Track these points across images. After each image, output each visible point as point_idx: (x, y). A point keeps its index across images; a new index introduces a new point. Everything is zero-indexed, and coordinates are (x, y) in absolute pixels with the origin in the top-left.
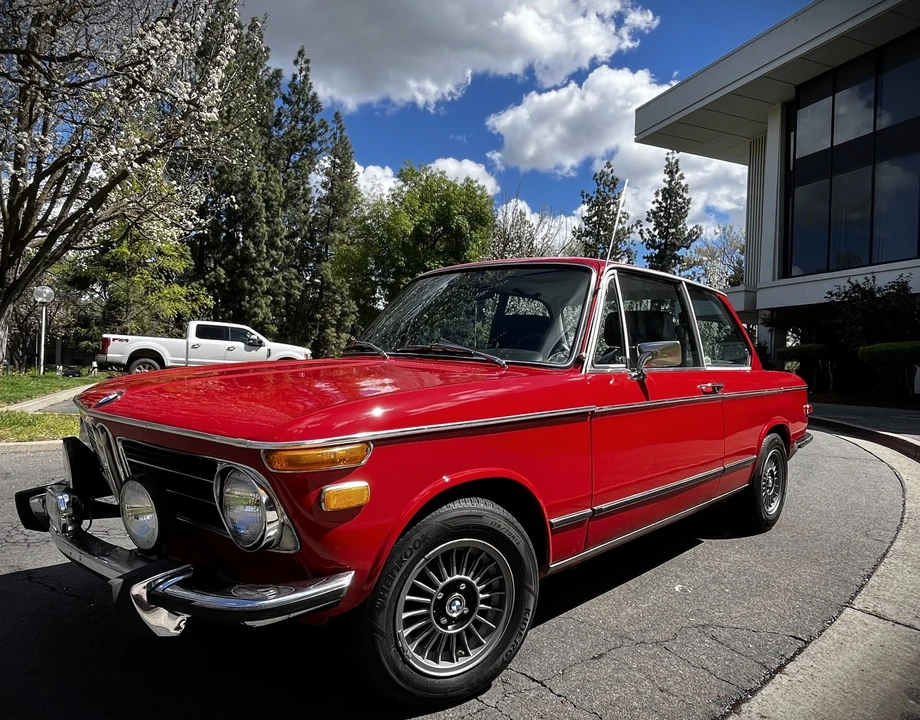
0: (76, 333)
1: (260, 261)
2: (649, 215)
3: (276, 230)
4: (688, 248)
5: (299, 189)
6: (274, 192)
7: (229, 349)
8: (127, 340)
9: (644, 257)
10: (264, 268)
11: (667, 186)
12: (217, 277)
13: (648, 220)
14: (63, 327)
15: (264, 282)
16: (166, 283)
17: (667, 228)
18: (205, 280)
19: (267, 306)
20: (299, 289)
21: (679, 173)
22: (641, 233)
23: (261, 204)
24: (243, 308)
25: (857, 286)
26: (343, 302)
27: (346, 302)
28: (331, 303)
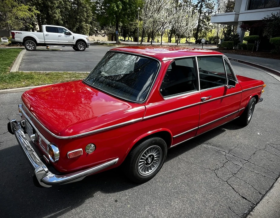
7: (59, 36)
8: (21, 33)
15: (56, 3)
19: (58, 13)
24: (50, 14)
25: (274, 15)
26: (87, 12)
27: (88, 11)
28: (82, 12)
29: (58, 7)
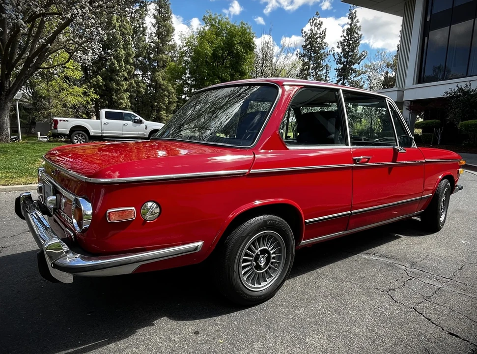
1: (121, 72)
2: (338, 44)
3: (129, 52)
4: (359, 64)
5: (140, 27)
6: (126, 29)
7: (124, 125)
8: (68, 121)
9: (335, 69)
10: (124, 76)
11: (349, 27)
12: (98, 81)
13: (338, 47)
15: (124, 84)
16: (70, 85)
17: (348, 52)
18: (90, 83)
19: (127, 98)
20: (144, 88)
21: (356, 19)
22: (334, 55)
23: (119, 36)
24: (114, 100)
25: (461, 88)
26: (169, 96)
27: (171, 96)
28: (162, 96)
29: (126, 91)
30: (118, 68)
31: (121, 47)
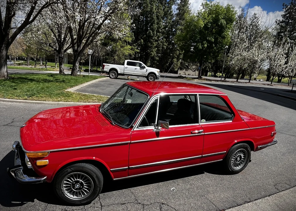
0: (106, 58)
1: (154, 37)
3: (160, 26)
5: (168, 11)
6: (160, 13)
7: (135, 69)
8: (109, 65)
10: (155, 39)
12: (141, 42)
14: (102, 56)
15: (155, 44)
16: (126, 45)
18: (137, 43)
19: (155, 52)
20: (166, 46)
23: (155, 18)
24: (148, 52)
28: (176, 50)
30: (152, 35)
31: (155, 24)
